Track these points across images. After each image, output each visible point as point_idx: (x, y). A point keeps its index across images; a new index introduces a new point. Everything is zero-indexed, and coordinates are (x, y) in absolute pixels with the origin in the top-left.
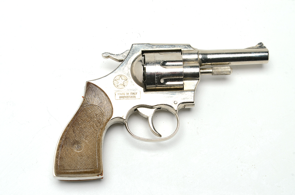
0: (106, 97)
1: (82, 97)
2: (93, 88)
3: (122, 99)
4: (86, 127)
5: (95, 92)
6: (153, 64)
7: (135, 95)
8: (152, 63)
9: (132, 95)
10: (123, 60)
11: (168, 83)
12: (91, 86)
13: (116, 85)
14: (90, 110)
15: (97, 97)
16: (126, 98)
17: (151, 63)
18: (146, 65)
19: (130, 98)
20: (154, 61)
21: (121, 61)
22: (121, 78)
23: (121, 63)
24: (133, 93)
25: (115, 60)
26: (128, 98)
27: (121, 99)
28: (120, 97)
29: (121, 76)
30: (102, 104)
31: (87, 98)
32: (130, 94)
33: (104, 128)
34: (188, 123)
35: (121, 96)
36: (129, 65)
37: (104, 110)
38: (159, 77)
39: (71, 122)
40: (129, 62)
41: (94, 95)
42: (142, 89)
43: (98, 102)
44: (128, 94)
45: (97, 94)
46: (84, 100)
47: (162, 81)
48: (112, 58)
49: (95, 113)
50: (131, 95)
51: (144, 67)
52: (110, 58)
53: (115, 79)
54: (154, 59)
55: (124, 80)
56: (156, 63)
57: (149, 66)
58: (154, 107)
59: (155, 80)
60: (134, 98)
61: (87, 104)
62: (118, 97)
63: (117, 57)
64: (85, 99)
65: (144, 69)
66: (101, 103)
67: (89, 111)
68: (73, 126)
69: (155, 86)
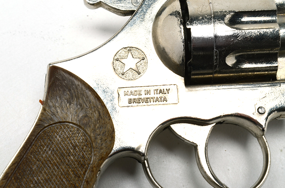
0: (98, 103)
1: (40, 101)
2: (64, 80)
3: (135, 104)
4: (51, 181)
5: (70, 90)
6: (208, 19)
7: (165, 95)
8: (206, 18)
9: (158, 96)
10: (134, 11)
11: (247, 66)
12: (60, 77)
13: (120, 71)
14: (60, 137)
15: (75, 103)
16: (144, 103)
17: (203, 19)
18: (191, 23)
19: (155, 103)
20: (209, 12)
21: (131, 13)
22: (130, 54)
23: (129, 17)
24: (161, 91)
25: (114, 12)
26: (149, 103)
27: (132, 104)
28: (130, 101)
29: (130, 49)
30: (86, 119)
31: (51, 104)
32: (152, 92)
33: (93, 179)
34: (281, 151)
35: (132, 97)
36: (149, 25)
37: (92, 135)
38: (224, 51)
39: (14, 167)
40: (147, 16)
41: (68, 96)
42: (180, 80)
43: (78, 116)
44: (148, 92)
45: (74, 95)
46: (44, 109)
47: (230, 61)
48: (106, 7)
49: (71, 143)
50: (156, 96)
51: (188, 27)
52: (104, 7)
53: (115, 58)
54: (208, 7)
55: (138, 60)
56: (214, 18)
57: (199, 26)
58: (211, 122)
59: (213, 59)
60: (162, 103)
61: (51, 119)
62: (125, 100)
63: (120, 4)
64: (47, 109)
65: (188, 32)
66: (86, 116)
67: (56, 137)
68: (17, 179)
69: (211, 71)
